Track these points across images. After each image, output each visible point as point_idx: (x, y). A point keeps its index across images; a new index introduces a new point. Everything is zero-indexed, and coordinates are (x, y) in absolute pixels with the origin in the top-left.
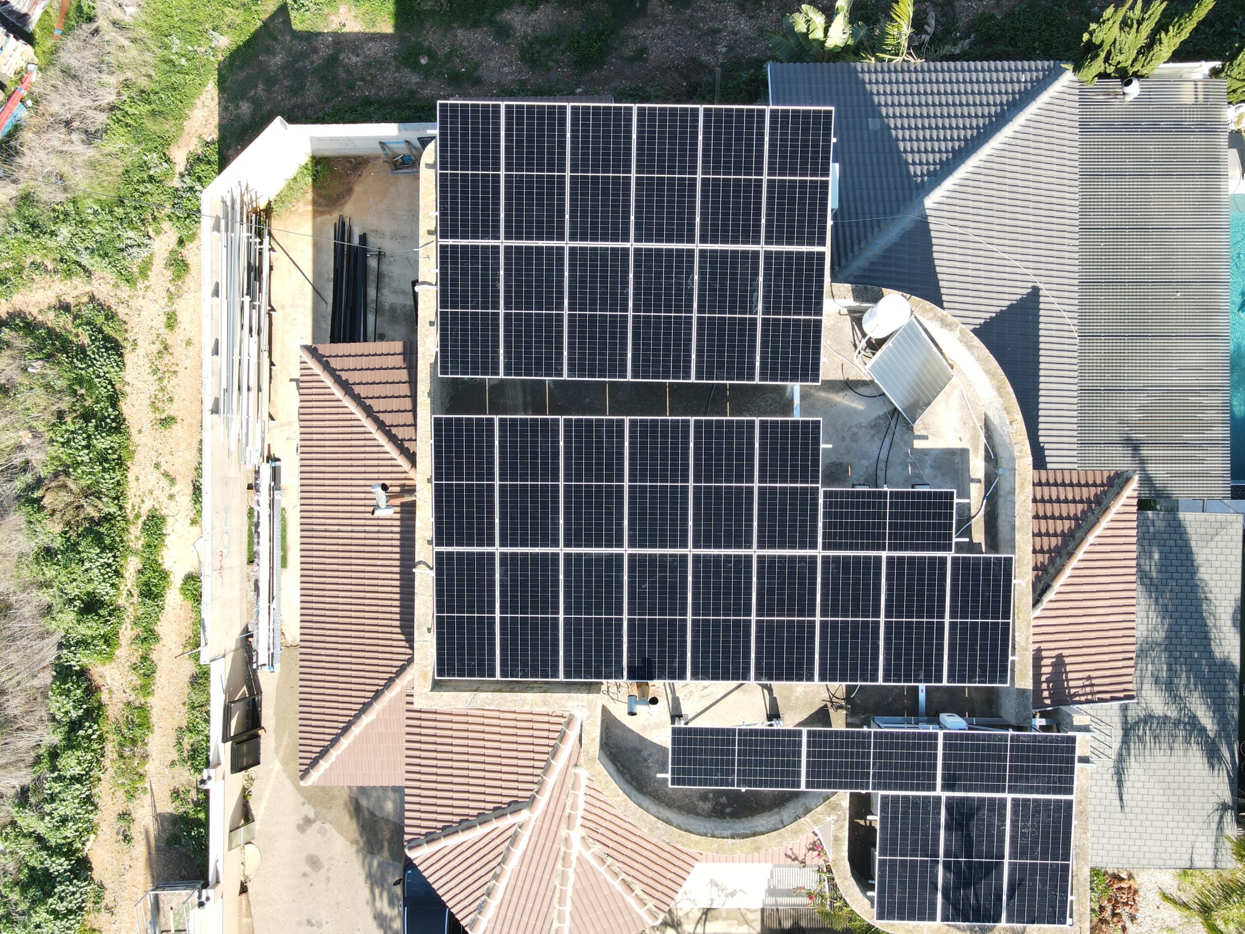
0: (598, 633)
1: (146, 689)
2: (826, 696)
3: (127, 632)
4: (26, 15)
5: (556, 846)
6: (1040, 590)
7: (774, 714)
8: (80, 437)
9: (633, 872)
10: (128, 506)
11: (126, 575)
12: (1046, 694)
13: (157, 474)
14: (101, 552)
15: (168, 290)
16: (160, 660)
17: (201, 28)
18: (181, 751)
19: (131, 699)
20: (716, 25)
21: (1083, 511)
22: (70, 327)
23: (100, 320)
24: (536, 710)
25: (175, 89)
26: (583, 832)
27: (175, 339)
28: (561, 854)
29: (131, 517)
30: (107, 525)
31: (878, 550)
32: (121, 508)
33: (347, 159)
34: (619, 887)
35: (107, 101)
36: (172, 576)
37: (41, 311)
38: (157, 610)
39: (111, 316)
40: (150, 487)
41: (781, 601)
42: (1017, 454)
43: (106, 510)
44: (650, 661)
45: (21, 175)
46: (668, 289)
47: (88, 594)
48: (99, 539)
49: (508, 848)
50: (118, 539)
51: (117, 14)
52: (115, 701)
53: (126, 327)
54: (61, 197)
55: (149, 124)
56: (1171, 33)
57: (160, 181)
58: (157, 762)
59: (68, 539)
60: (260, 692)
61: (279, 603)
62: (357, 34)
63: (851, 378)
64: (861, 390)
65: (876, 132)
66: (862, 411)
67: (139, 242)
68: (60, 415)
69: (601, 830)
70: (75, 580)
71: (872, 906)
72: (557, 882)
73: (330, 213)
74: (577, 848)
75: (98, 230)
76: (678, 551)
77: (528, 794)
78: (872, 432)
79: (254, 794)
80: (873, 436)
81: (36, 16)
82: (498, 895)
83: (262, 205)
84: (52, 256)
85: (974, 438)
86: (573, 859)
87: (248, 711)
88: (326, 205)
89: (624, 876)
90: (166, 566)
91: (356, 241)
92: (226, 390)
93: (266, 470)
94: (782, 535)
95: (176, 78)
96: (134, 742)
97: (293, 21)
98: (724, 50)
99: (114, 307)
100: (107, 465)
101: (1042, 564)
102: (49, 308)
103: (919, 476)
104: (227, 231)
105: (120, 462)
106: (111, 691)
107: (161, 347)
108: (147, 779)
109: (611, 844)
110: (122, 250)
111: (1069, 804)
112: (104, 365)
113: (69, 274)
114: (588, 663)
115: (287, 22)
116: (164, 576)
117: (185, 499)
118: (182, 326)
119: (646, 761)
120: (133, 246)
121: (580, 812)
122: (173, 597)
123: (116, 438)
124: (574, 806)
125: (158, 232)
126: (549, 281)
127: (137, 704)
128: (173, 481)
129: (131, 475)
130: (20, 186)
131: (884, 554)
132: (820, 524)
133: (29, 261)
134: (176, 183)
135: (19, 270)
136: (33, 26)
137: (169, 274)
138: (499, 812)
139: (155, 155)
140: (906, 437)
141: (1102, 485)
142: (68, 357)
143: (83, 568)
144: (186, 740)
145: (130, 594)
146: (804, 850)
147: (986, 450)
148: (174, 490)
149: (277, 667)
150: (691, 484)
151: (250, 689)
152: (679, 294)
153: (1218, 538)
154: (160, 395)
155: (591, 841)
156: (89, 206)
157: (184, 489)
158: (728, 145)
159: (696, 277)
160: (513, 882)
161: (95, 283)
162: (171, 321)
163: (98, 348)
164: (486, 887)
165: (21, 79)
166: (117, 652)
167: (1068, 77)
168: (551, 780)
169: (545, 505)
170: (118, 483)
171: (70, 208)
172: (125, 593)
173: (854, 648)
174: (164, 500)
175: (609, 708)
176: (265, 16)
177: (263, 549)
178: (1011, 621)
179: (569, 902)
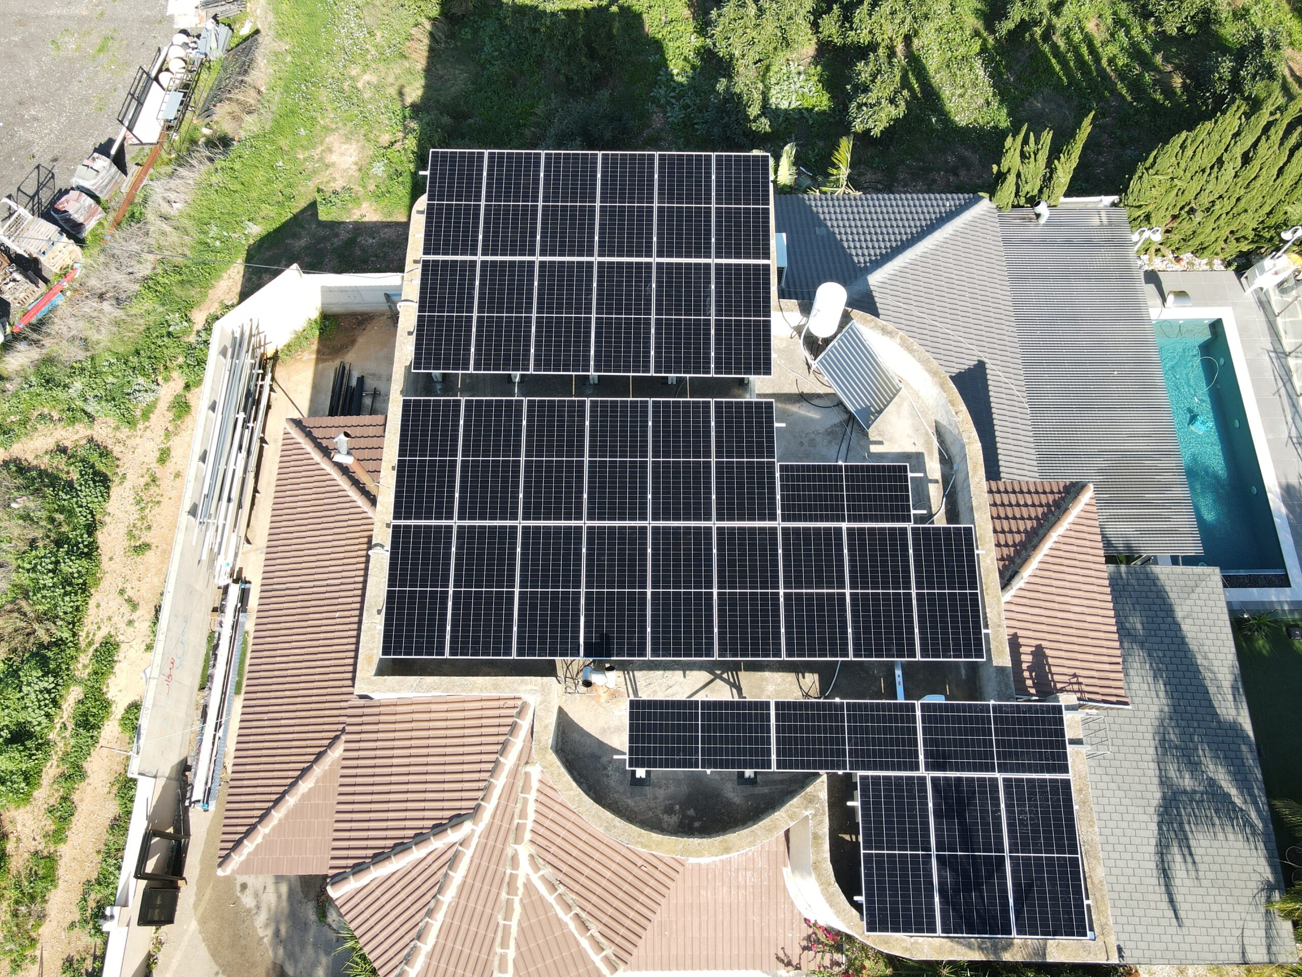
0: (555, 607)
1: (58, 836)
3: (51, 770)
4: (82, 224)
5: (501, 869)
6: (1007, 577)
8: (48, 561)
9: (589, 907)
10: (83, 634)
11: (64, 707)
12: (1029, 683)
13: (120, 600)
14: (43, 676)
15: (167, 429)
16: (82, 800)
17: (238, 219)
18: (83, 909)
19: (40, 847)
21: (1043, 514)
22: (63, 466)
23: (94, 458)
24: (486, 694)
25: (205, 264)
26: (532, 849)
27: (165, 473)
28: (507, 879)
29: (83, 644)
30: (55, 649)
31: (838, 521)
32: (74, 635)
33: (354, 315)
34: (572, 926)
35: (141, 274)
36: (114, 706)
37: (37, 456)
38: (90, 741)
39: (105, 453)
40: (110, 614)
41: (743, 574)
42: (966, 440)
43: (59, 634)
44: (608, 637)
45: (47, 342)
46: (629, 295)
47: (18, 724)
48: (43, 662)
49: (446, 875)
50: (64, 666)
51: (165, 209)
52: (21, 850)
53: (118, 463)
54: (81, 355)
55: (177, 290)
56: (1062, 159)
57: (178, 337)
58: (54, 923)
59: (11, 666)
60: (187, 834)
61: (225, 732)
62: (375, 223)
63: (805, 391)
64: (816, 402)
65: (822, 236)
66: (818, 420)
67: (147, 386)
68: (33, 544)
69: (553, 849)
70: (8, 707)
71: (862, 920)
72: (500, 918)
73: (333, 360)
74: (524, 869)
75: (110, 379)
76: (638, 523)
77: (472, 804)
78: (829, 438)
79: (160, 962)
80: (830, 442)
81: (90, 225)
82: (431, 938)
83: (270, 353)
84: (60, 407)
85: (928, 443)
86: (520, 883)
87: (170, 858)
88: (329, 354)
89: (578, 910)
90: (109, 696)
91: (354, 383)
92: (207, 496)
93: (235, 591)
94: (741, 506)
95: (209, 257)
96: (32, 898)
97: (320, 214)
99: (110, 447)
100: (68, 589)
101: (1008, 556)
102: (46, 453)
104: (232, 357)
105: (84, 588)
106: (19, 840)
107: (149, 480)
108: (39, 946)
109: (565, 868)
110: (129, 394)
111: (1067, 783)
112: (88, 495)
113: (73, 421)
114: (543, 641)
115: (315, 214)
116: (106, 705)
117: (143, 626)
118: (173, 460)
119: (605, 768)
120: (139, 391)
121: (530, 825)
122: (111, 730)
123: (84, 562)
124: (523, 814)
125: (166, 380)
126: (520, 289)
127: (45, 853)
128: (134, 606)
129: (92, 602)
130: (44, 351)
131: (844, 525)
132: (778, 497)
133: (36, 413)
134: (192, 339)
135: (24, 423)
136: (86, 234)
137: (170, 415)
138: (439, 829)
139: (177, 315)
140: (862, 443)
141: (1059, 492)
142: (54, 491)
143: (19, 695)
144: (93, 896)
145: (64, 726)
146: (798, 950)
147: (941, 453)
148: (135, 616)
149: (212, 806)
150: (650, 459)
151: (177, 830)
152: (638, 299)
153: (1199, 590)
154: (139, 524)
155: (541, 861)
156: (105, 359)
157: (145, 613)
158: (680, 181)
159: (654, 286)
160: (449, 920)
161: (96, 427)
162: (164, 456)
163: (86, 481)
164: (417, 929)
165: (65, 274)
166: (36, 793)
167: (984, 205)
168: (500, 782)
169: (505, 480)
170: (77, 609)
171: (88, 364)
172: (58, 726)
173: (821, 622)
174: (122, 626)
175: (566, 709)
176: (295, 211)
177: (219, 673)
178: (978, 591)
179: (512, 944)
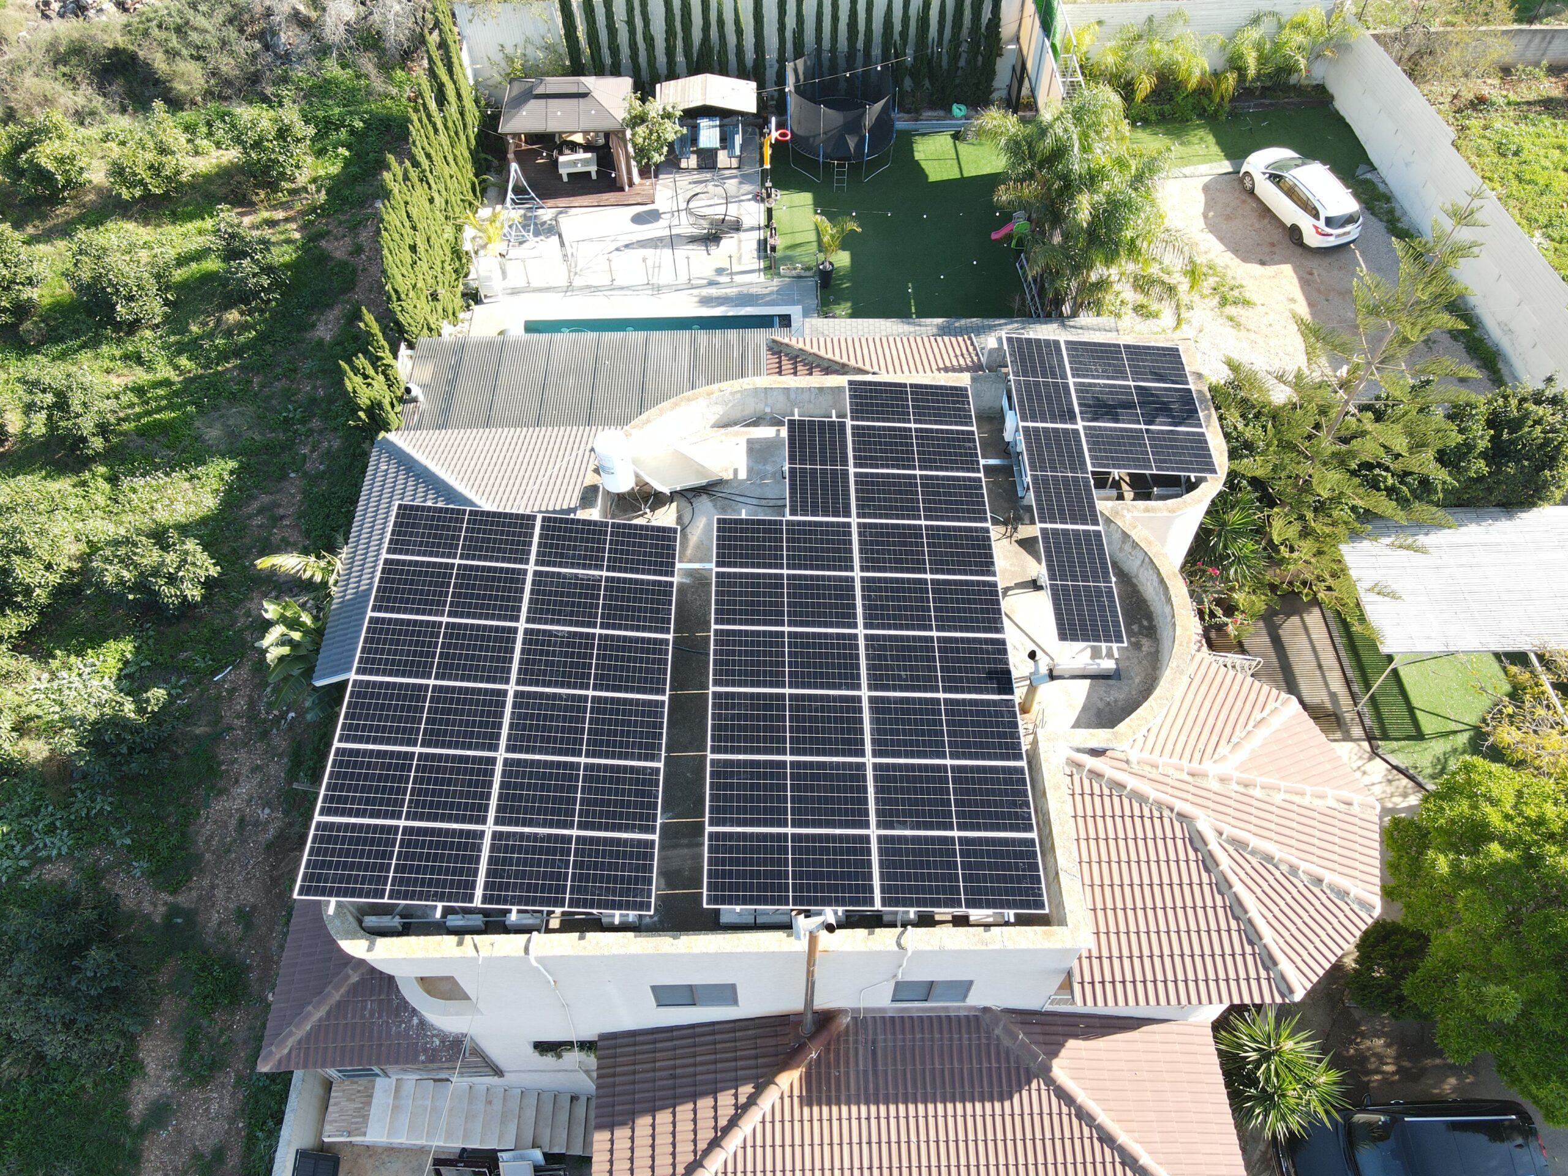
0: (964, 723)
2: (1005, 541)
5: (1233, 795)
7: (1035, 585)
9: (1242, 720)
20: (234, 821)
31: (848, 474)
34: (1264, 731)
44: (990, 673)
46: (566, 655)
49: (1250, 852)
69: (1200, 746)
76: (862, 642)
77: (1177, 825)
85: (737, 434)
98: (267, 811)
103: (774, 475)
109: (1214, 739)
111: (1068, 343)
114: (1003, 735)
119: (1108, 704)
124: (1179, 771)
131: (852, 470)
138: (1208, 863)
140: (735, 485)
141: (780, 357)
147: (748, 425)
150: (786, 629)
155: (1216, 756)
158: (416, 592)
159: (556, 628)
160: (1296, 852)
164: (1309, 885)
167: (394, 436)
168: (1152, 793)
169: (814, 777)
173: (950, 494)
179: (1299, 786)
